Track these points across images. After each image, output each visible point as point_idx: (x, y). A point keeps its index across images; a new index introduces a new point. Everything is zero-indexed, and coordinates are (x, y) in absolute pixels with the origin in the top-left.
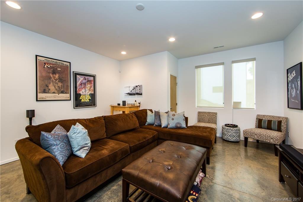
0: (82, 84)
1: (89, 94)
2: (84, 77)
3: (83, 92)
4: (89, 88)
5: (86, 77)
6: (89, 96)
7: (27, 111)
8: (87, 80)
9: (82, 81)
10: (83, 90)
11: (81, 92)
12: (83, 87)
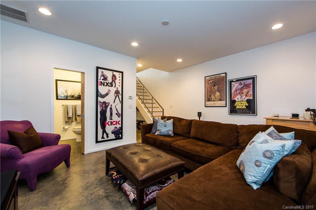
0: (237, 90)
1: (245, 100)
2: (239, 82)
3: (238, 99)
4: (245, 94)
5: (242, 82)
6: (246, 102)
7: (198, 112)
8: (243, 85)
9: (237, 87)
10: (239, 97)
11: (236, 99)
12: (238, 93)
